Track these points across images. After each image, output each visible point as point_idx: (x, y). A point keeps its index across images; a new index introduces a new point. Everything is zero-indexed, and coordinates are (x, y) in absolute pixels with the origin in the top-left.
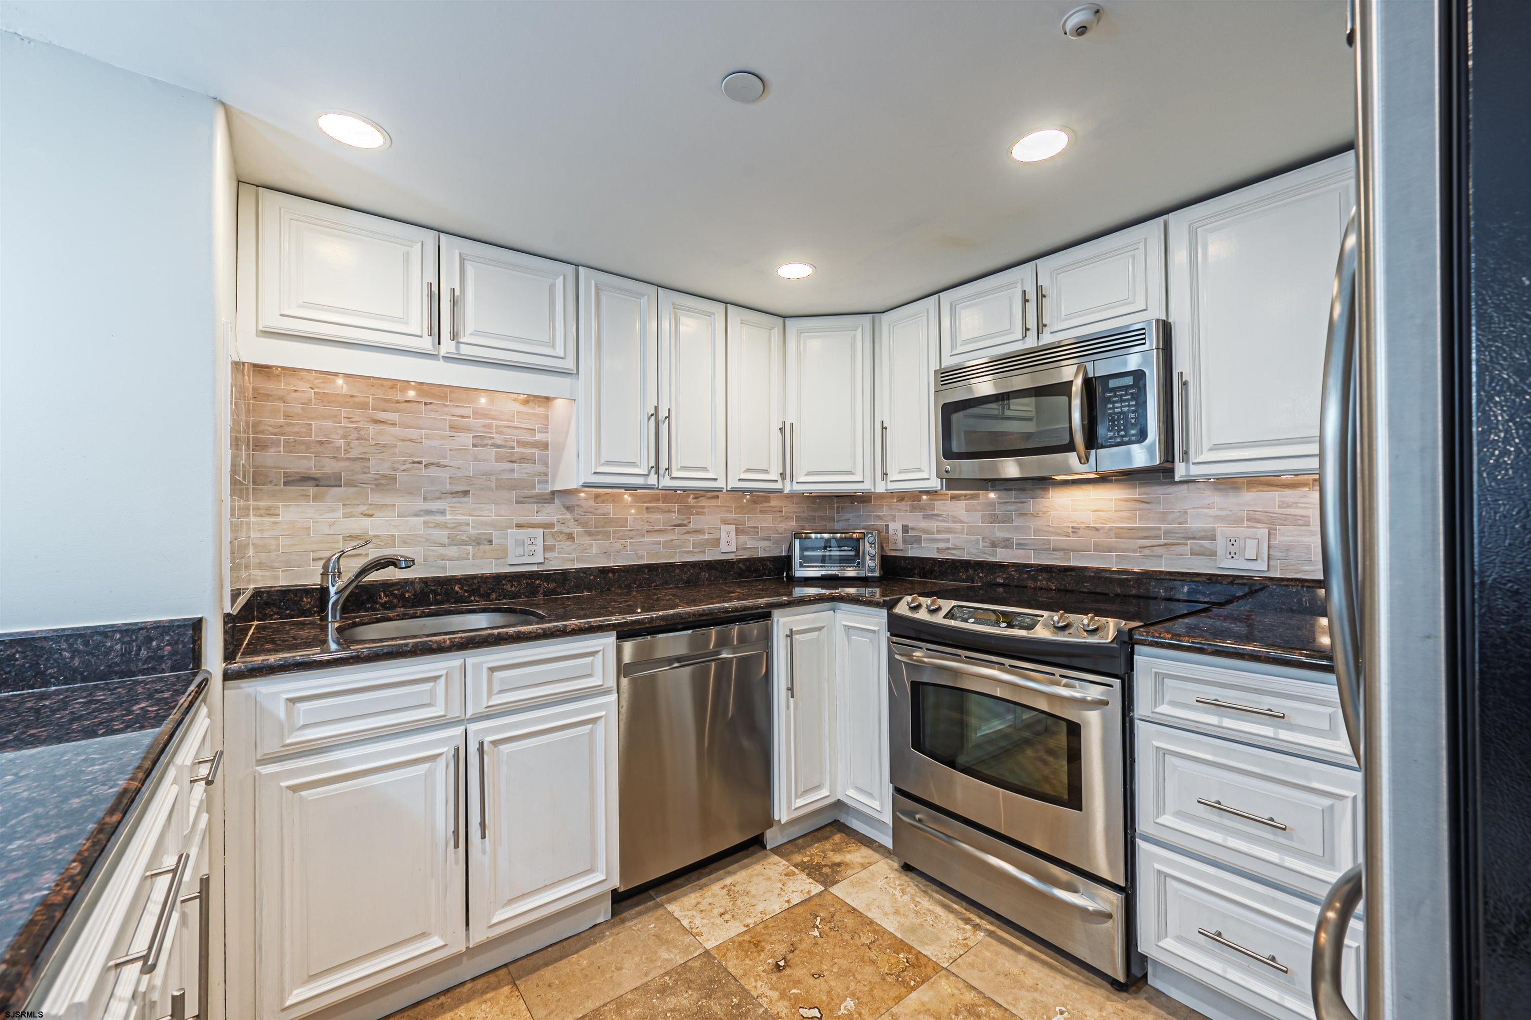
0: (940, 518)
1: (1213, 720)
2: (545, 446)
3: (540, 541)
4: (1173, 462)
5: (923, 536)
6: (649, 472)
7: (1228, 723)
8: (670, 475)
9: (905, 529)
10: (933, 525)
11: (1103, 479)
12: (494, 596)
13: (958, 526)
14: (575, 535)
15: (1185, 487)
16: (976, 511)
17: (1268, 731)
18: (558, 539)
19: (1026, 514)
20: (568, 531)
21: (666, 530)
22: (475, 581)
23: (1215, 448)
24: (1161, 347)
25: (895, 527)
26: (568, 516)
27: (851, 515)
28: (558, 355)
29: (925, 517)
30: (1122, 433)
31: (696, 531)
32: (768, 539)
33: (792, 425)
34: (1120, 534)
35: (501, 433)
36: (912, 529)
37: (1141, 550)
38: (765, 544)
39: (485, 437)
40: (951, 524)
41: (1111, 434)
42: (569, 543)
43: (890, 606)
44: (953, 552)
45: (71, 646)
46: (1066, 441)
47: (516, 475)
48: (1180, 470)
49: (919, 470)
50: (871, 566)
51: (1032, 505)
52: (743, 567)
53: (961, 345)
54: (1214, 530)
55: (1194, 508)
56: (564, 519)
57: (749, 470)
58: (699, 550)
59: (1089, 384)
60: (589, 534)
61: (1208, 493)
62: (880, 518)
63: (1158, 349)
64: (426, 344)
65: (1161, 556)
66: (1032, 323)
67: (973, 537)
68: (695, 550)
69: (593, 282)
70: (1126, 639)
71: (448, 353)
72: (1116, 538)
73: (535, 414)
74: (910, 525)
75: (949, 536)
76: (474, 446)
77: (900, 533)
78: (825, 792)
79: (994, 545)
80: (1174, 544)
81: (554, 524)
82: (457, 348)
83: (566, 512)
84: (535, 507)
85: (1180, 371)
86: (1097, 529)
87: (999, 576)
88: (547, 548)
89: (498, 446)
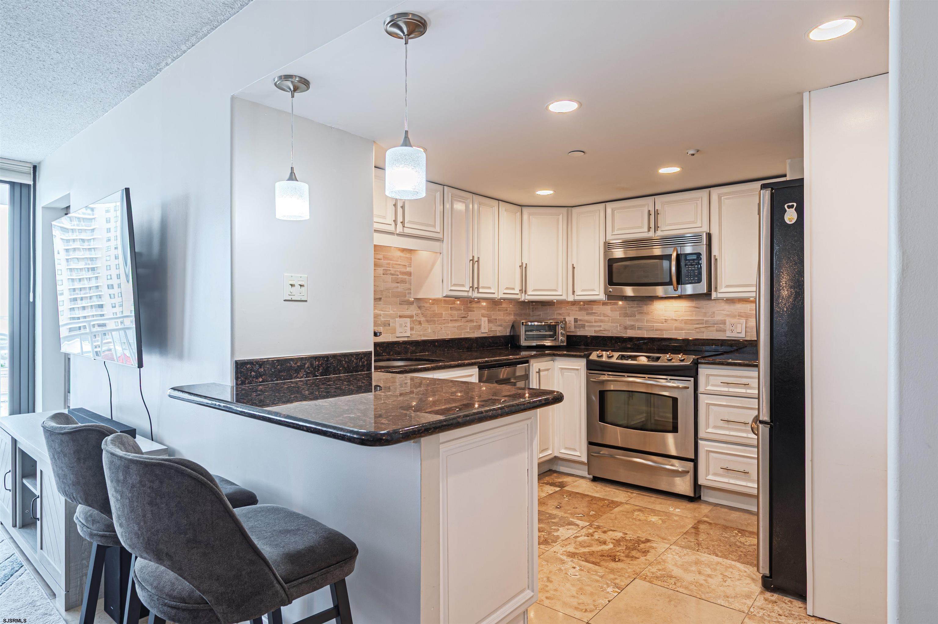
0: (596, 315)
1: (726, 389)
2: (410, 274)
3: (408, 325)
4: (711, 291)
5: (586, 324)
6: (470, 289)
7: (731, 390)
8: (478, 290)
9: (576, 320)
10: (592, 318)
11: (680, 297)
12: (391, 353)
13: (606, 319)
14: (422, 322)
15: (714, 301)
16: (617, 311)
17: (743, 391)
18: (415, 324)
19: (642, 313)
20: (419, 319)
21: (458, 320)
22: (385, 345)
23: (727, 286)
24: (707, 244)
25: (570, 319)
26: (419, 312)
27: (541, 312)
28: (437, 231)
29: (588, 314)
30: (692, 279)
31: (472, 321)
32: (501, 326)
33: (526, 264)
34: (686, 322)
35: (393, 267)
36: (580, 320)
37: (695, 329)
38: (500, 328)
39: (387, 270)
40: (602, 318)
41: (687, 279)
42: (419, 326)
43: (587, 356)
44: (604, 332)
46: (668, 280)
47: (399, 290)
48: (714, 295)
49: (593, 290)
50: (561, 339)
51: (645, 308)
52: (491, 341)
53: (617, 230)
54: (725, 320)
55: (717, 311)
56: (418, 313)
57: (507, 288)
58: (472, 331)
59: (678, 256)
60: (428, 321)
61: (723, 304)
62: (560, 314)
63: (706, 245)
64: (391, 228)
65: (704, 332)
66: (652, 225)
67: (614, 325)
68: (471, 331)
69: (450, 194)
70: (696, 362)
71: (400, 232)
72: (685, 324)
73: (407, 257)
74: (579, 318)
75: (602, 324)
76: (383, 274)
77: (573, 323)
78: (550, 452)
79: (626, 328)
80: (709, 327)
81: (413, 316)
82: (403, 230)
83: (418, 309)
84: (406, 307)
85: (714, 255)
86: (676, 320)
87: (629, 344)
88: (412, 329)
89: (392, 274)
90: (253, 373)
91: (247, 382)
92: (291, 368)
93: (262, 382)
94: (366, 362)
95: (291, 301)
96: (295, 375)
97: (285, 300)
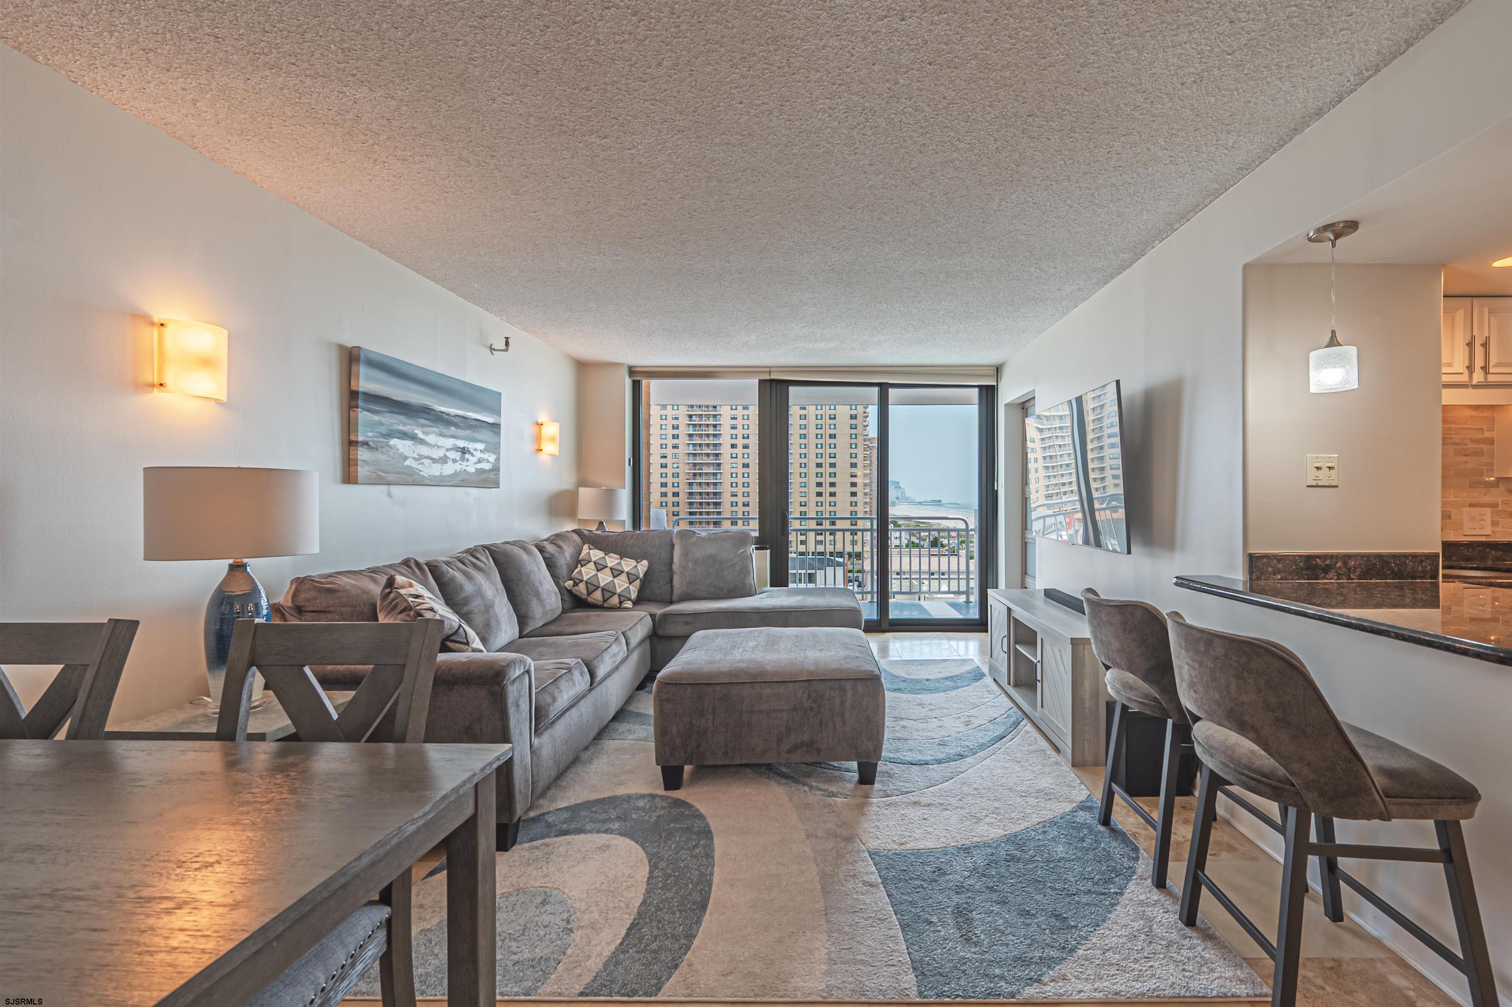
2: (1491, 441)
3: (1488, 518)
12: (1454, 558)
18: (1503, 517)
20: (1509, 509)
26: (1510, 498)
42: (1509, 520)
45: (1394, 560)
47: (1469, 466)
56: (1507, 500)
64: (1465, 378)
71: (1479, 382)
73: (1485, 418)
81: (1498, 505)
82: (1485, 378)
83: (1508, 494)
84: (1482, 490)
88: (1494, 524)
89: (1457, 444)
90: (1270, 569)
91: (1263, 578)
92: (1317, 566)
93: (1280, 579)
94: (1429, 567)
95: (1317, 486)
96: (1322, 575)
97: (1307, 486)
